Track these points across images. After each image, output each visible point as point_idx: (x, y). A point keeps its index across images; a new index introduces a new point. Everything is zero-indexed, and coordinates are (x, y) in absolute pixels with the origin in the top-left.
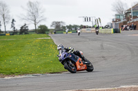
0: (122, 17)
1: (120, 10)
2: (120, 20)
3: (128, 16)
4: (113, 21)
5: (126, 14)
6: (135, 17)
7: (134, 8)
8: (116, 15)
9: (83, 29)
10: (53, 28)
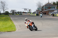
2: (39, 10)
3: (43, 9)
9: (24, 14)
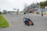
0: (27, 9)
1: (26, 6)
4: (24, 10)
5: (28, 7)
6: (31, 9)
7: (31, 5)
8: (25, 8)
9: (13, 13)
10: (3, 12)
